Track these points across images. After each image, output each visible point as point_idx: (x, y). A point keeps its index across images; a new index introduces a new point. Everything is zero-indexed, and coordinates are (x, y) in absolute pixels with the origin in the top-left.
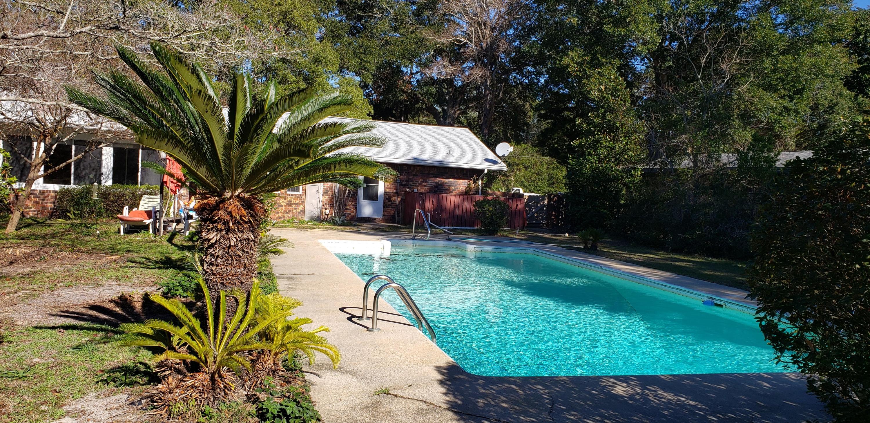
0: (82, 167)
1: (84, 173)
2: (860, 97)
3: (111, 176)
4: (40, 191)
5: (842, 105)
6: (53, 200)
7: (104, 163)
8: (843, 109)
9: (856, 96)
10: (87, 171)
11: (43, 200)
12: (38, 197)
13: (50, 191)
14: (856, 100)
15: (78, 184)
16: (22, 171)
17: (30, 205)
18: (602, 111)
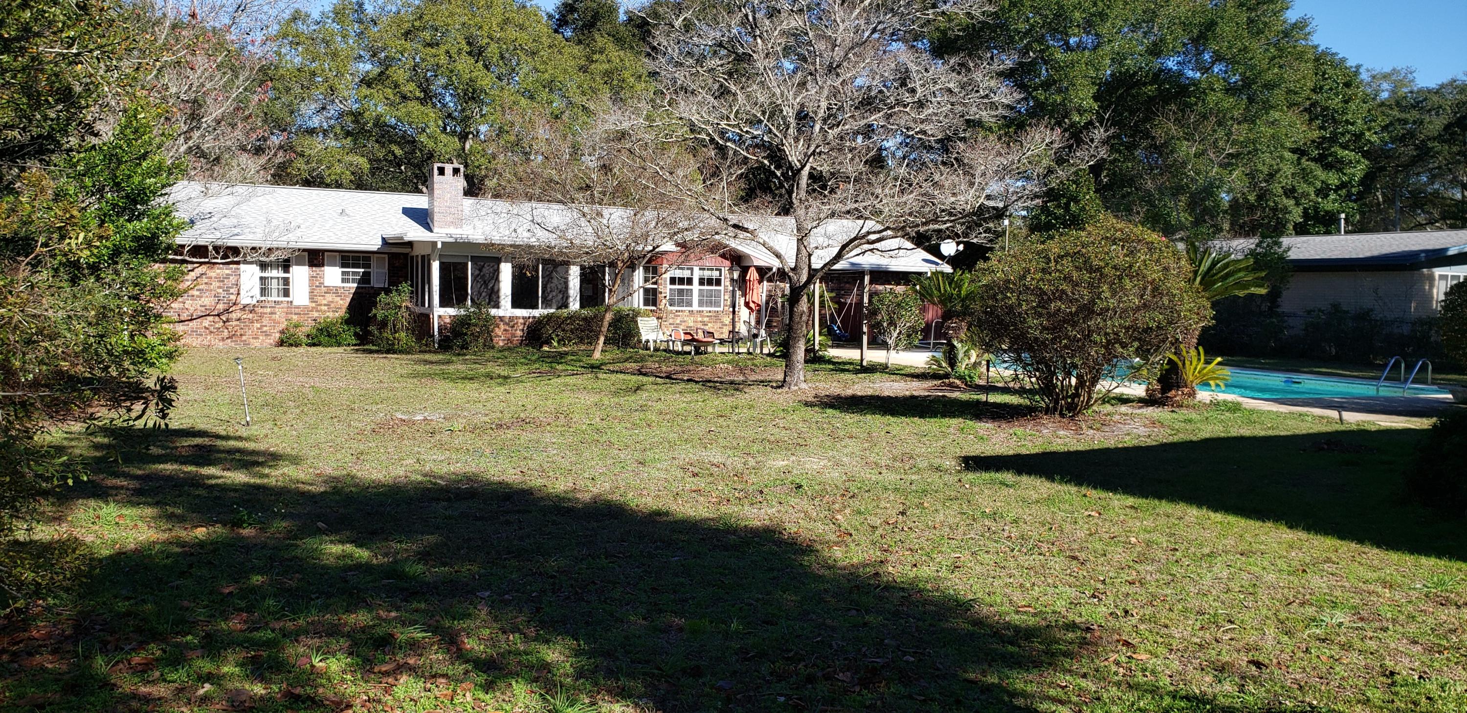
0: (549, 290)
1: (551, 296)
2: (1303, 161)
3: (578, 298)
4: (510, 317)
5: (1285, 172)
6: (521, 327)
7: (571, 284)
8: (1286, 177)
9: (1299, 159)
10: (554, 294)
11: (513, 327)
12: (508, 324)
13: (519, 318)
14: (1299, 164)
15: (546, 308)
16: (490, 296)
17: (500, 334)
18: (1064, 201)
